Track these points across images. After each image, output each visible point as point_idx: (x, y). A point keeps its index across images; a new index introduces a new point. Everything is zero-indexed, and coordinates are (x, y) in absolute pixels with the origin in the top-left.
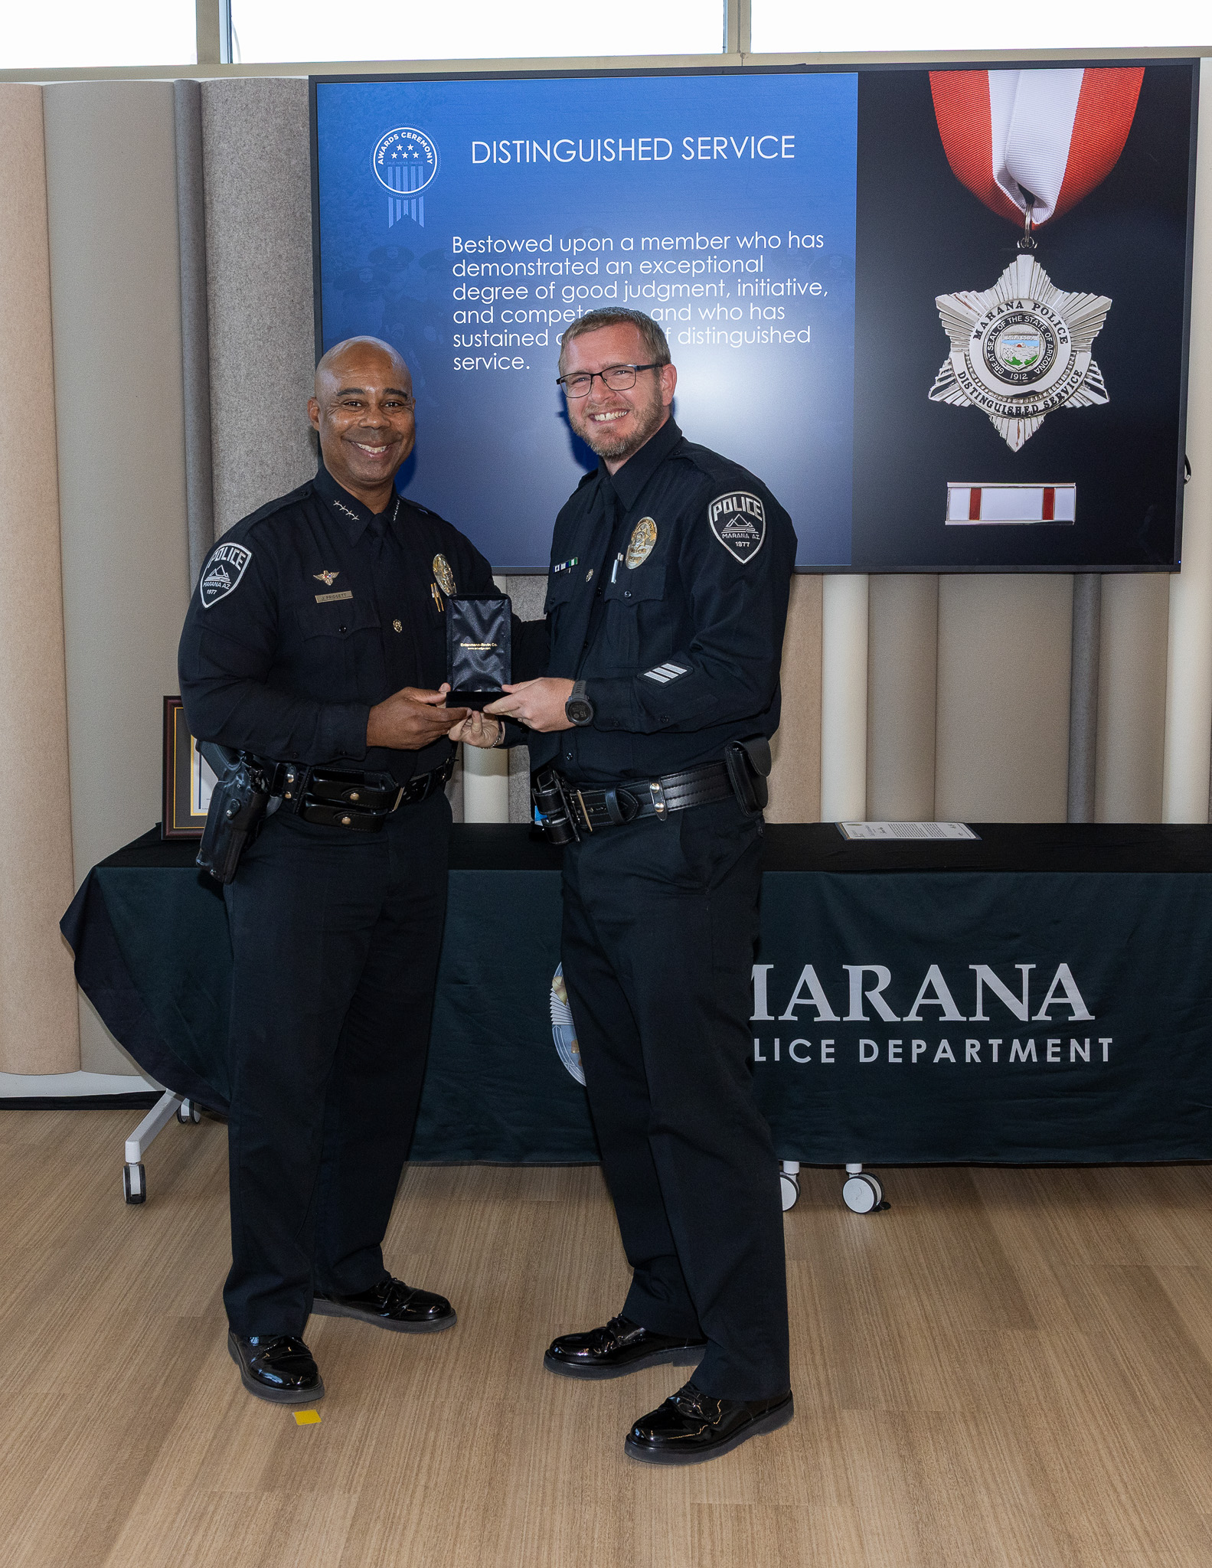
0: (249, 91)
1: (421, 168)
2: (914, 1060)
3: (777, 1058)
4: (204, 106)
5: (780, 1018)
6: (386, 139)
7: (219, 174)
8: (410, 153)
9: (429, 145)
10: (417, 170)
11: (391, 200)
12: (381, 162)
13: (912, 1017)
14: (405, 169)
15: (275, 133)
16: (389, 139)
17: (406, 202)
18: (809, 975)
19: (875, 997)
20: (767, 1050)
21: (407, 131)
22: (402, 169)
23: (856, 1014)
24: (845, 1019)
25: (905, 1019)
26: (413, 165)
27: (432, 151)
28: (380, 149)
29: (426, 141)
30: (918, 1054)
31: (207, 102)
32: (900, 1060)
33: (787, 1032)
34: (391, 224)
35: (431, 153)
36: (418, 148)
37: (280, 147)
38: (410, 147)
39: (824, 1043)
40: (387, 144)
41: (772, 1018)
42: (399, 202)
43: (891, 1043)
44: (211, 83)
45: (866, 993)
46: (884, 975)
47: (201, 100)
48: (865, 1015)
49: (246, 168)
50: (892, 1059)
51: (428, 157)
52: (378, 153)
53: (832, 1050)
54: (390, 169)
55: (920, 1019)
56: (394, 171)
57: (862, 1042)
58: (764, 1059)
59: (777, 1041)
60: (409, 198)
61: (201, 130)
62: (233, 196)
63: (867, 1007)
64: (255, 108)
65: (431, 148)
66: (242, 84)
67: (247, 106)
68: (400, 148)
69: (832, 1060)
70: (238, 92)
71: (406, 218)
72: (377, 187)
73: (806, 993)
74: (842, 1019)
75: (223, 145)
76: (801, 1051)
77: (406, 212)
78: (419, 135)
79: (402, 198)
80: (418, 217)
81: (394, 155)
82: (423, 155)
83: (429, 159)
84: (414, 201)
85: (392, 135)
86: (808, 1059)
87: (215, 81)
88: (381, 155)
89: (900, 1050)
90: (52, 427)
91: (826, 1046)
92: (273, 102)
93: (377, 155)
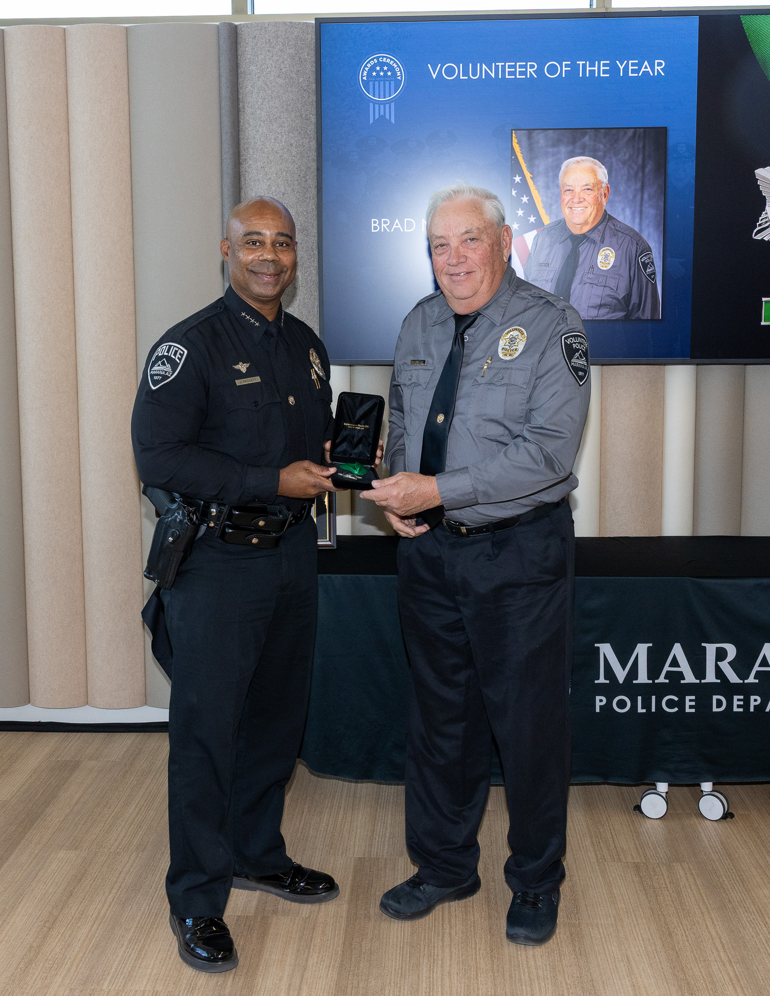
0: (271, 30)
1: (392, 83)
2: (752, 710)
3: (653, 710)
4: (239, 40)
5: (656, 681)
6: (369, 62)
7: (249, 88)
8: (385, 72)
9: (398, 66)
10: (390, 84)
11: (371, 105)
12: (365, 78)
13: (751, 679)
14: (382, 83)
15: (289, 59)
16: (371, 62)
17: (382, 106)
18: (677, 650)
19: (725, 666)
20: (646, 704)
21: (383, 57)
22: (379, 83)
23: (711, 677)
24: (703, 681)
25: (746, 681)
26: (388, 81)
27: (400, 70)
28: (364, 69)
29: (397, 64)
30: (754, 705)
31: (241, 38)
32: (741, 710)
33: (660, 691)
34: (371, 121)
35: (400, 72)
36: (391, 68)
37: (292, 69)
38: (385, 68)
39: (688, 698)
40: (369, 65)
41: (651, 682)
42: (377, 106)
43: (736, 698)
44: (243, 26)
45: (718, 663)
46: (731, 650)
47: (237, 36)
48: (717, 678)
49: (268, 83)
50: (735, 709)
51: (398, 75)
52: (363, 72)
53: (693, 703)
54: (371, 83)
55: (757, 681)
56: (374, 85)
57: (715, 698)
58: (644, 711)
59: (654, 698)
60: (384, 103)
61: (237, 58)
62: (259, 103)
63: (719, 673)
64: (275, 42)
65: (400, 68)
66: (266, 25)
67: (269, 40)
68: (378, 68)
69: (693, 710)
70: (263, 30)
71: (382, 117)
72: (362, 95)
73: (675, 663)
74: (700, 681)
75: (253, 68)
76: (670, 704)
77: (382, 113)
78: (391, 59)
79: (380, 103)
80: (390, 117)
81: (374, 74)
82: (394, 73)
83: (399, 76)
84: (387, 106)
85: (373, 59)
86: (676, 709)
87: (247, 24)
88: (365, 73)
89: (741, 703)
90: (131, 262)
91: (690, 700)
92: (288, 38)
93: (362, 74)
